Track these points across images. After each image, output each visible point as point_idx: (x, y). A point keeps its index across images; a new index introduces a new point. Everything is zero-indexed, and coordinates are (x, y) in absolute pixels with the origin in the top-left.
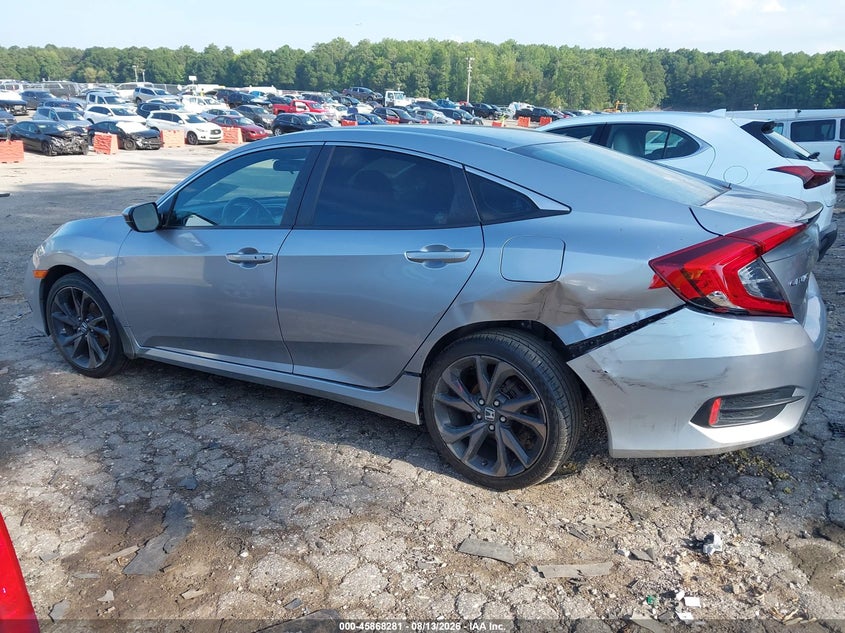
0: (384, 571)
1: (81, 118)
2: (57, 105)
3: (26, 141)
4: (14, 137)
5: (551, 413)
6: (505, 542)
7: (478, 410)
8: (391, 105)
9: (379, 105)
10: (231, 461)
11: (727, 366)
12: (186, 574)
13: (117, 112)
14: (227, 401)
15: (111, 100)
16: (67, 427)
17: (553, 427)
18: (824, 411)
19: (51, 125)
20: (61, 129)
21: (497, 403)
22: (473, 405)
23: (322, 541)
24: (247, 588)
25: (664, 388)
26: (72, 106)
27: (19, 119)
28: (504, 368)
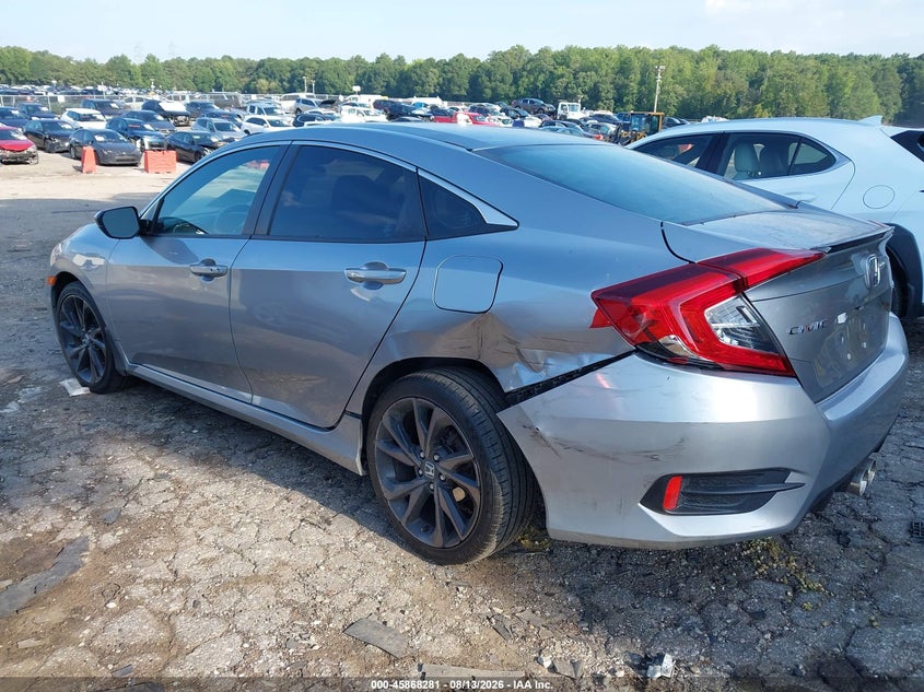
0: (246, 645)
1: (237, 129)
2: (217, 115)
3: (180, 151)
4: (170, 148)
5: (485, 475)
6: (407, 628)
7: (419, 464)
8: (564, 117)
9: (548, 118)
10: (173, 495)
11: (683, 435)
12: (38, 620)
13: (273, 124)
14: (210, 431)
15: (270, 111)
16: (37, 443)
17: (487, 491)
18: (915, 505)
19: (206, 135)
20: (214, 140)
21: (436, 458)
22: (414, 458)
23: (202, 599)
24: (88, 646)
25: (604, 456)
26: (231, 117)
27: (179, 129)
28: (440, 416)
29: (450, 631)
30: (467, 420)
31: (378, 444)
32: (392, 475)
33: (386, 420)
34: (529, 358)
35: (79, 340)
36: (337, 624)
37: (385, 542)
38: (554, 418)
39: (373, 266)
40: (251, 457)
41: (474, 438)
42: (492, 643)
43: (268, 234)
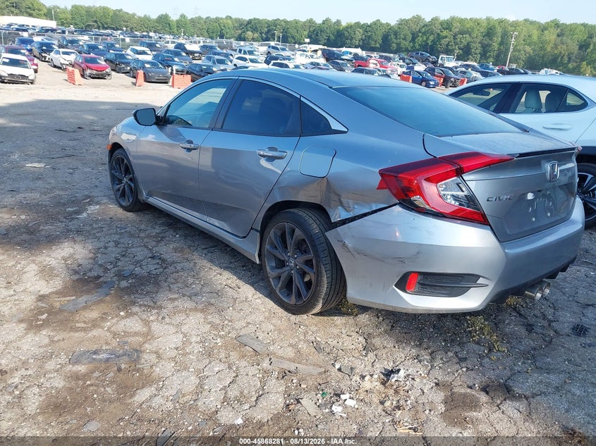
0: (185, 339)
1: (229, 63)
2: (219, 54)
3: (194, 76)
4: (188, 73)
5: (318, 266)
6: (268, 341)
7: (287, 259)
8: (442, 65)
9: (431, 65)
10: (160, 266)
12: (86, 315)
13: (252, 61)
14: (186, 236)
15: (251, 53)
16: (95, 234)
17: (318, 275)
19: (210, 66)
20: (214, 69)
21: (296, 256)
22: (284, 254)
23: (167, 316)
24: (109, 330)
25: (377, 259)
26: (227, 55)
27: (195, 62)
28: (298, 232)
29: (290, 345)
30: (311, 236)
31: (267, 247)
32: (274, 264)
33: (272, 233)
34: (345, 204)
35: (120, 181)
36: (233, 335)
37: (267, 300)
38: (353, 237)
39: (271, 149)
40: (205, 251)
41: (314, 246)
42: (311, 354)
43: (222, 128)
